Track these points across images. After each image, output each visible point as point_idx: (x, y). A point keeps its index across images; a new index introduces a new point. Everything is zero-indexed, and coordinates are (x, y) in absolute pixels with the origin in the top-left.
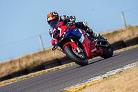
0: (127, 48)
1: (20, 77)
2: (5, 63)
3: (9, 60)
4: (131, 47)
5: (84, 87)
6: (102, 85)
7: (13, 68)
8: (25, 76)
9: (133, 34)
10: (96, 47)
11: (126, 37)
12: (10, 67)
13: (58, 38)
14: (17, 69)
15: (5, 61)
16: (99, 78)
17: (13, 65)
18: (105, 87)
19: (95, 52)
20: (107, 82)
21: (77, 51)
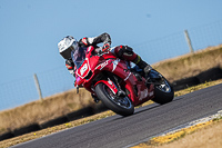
1: (80, 121)
2: (57, 98)
3: (62, 93)
5: (183, 136)
6: (210, 132)
7: (70, 105)
8: (89, 118)
12: (64, 103)
14: (77, 108)
15: (56, 95)
16: (206, 120)
17: (70, 101)
18: (216, 135)
20: (218, 127)
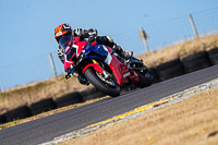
0: (59, 110)
4: (65, 109)
9: (68, 87)
10: (130, 70)
11: (56, 92)
13: (75, 59)
19: (128, 77)
21: (103, 76)
